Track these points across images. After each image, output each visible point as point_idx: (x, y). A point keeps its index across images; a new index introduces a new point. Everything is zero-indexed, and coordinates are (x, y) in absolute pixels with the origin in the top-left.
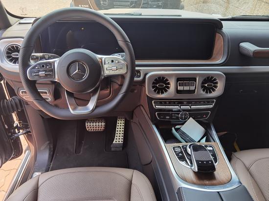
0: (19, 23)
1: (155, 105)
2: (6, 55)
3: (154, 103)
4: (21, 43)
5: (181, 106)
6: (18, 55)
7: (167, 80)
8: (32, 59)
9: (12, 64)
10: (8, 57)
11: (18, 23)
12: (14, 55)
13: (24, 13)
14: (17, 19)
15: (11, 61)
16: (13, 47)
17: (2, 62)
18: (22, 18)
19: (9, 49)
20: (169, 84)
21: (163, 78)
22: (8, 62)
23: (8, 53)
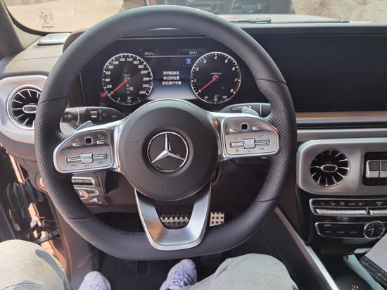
0: (39, 45)
1: (315, 209)
2: (12, 109)
3: (314, 203)
4: (41, 85)
5: (369, 209)
6: (34, 109)
7: (343, 157)
8: (65, 120)
9: (23, 127)
10: (16, 113)
11: (36, 43)
12: (26, 109)
13: (49, 25)
14: (34, 37)
15: (21, 120)
16: (25, 93)
17: (3, 123)
18: (43, 34)
19: (18, 97)
20: (346, 164)
21: (335, 152)
22: (16, 123)
23: (15, 105)
